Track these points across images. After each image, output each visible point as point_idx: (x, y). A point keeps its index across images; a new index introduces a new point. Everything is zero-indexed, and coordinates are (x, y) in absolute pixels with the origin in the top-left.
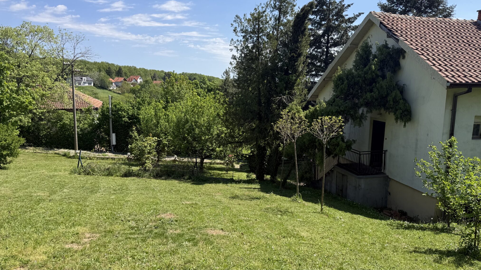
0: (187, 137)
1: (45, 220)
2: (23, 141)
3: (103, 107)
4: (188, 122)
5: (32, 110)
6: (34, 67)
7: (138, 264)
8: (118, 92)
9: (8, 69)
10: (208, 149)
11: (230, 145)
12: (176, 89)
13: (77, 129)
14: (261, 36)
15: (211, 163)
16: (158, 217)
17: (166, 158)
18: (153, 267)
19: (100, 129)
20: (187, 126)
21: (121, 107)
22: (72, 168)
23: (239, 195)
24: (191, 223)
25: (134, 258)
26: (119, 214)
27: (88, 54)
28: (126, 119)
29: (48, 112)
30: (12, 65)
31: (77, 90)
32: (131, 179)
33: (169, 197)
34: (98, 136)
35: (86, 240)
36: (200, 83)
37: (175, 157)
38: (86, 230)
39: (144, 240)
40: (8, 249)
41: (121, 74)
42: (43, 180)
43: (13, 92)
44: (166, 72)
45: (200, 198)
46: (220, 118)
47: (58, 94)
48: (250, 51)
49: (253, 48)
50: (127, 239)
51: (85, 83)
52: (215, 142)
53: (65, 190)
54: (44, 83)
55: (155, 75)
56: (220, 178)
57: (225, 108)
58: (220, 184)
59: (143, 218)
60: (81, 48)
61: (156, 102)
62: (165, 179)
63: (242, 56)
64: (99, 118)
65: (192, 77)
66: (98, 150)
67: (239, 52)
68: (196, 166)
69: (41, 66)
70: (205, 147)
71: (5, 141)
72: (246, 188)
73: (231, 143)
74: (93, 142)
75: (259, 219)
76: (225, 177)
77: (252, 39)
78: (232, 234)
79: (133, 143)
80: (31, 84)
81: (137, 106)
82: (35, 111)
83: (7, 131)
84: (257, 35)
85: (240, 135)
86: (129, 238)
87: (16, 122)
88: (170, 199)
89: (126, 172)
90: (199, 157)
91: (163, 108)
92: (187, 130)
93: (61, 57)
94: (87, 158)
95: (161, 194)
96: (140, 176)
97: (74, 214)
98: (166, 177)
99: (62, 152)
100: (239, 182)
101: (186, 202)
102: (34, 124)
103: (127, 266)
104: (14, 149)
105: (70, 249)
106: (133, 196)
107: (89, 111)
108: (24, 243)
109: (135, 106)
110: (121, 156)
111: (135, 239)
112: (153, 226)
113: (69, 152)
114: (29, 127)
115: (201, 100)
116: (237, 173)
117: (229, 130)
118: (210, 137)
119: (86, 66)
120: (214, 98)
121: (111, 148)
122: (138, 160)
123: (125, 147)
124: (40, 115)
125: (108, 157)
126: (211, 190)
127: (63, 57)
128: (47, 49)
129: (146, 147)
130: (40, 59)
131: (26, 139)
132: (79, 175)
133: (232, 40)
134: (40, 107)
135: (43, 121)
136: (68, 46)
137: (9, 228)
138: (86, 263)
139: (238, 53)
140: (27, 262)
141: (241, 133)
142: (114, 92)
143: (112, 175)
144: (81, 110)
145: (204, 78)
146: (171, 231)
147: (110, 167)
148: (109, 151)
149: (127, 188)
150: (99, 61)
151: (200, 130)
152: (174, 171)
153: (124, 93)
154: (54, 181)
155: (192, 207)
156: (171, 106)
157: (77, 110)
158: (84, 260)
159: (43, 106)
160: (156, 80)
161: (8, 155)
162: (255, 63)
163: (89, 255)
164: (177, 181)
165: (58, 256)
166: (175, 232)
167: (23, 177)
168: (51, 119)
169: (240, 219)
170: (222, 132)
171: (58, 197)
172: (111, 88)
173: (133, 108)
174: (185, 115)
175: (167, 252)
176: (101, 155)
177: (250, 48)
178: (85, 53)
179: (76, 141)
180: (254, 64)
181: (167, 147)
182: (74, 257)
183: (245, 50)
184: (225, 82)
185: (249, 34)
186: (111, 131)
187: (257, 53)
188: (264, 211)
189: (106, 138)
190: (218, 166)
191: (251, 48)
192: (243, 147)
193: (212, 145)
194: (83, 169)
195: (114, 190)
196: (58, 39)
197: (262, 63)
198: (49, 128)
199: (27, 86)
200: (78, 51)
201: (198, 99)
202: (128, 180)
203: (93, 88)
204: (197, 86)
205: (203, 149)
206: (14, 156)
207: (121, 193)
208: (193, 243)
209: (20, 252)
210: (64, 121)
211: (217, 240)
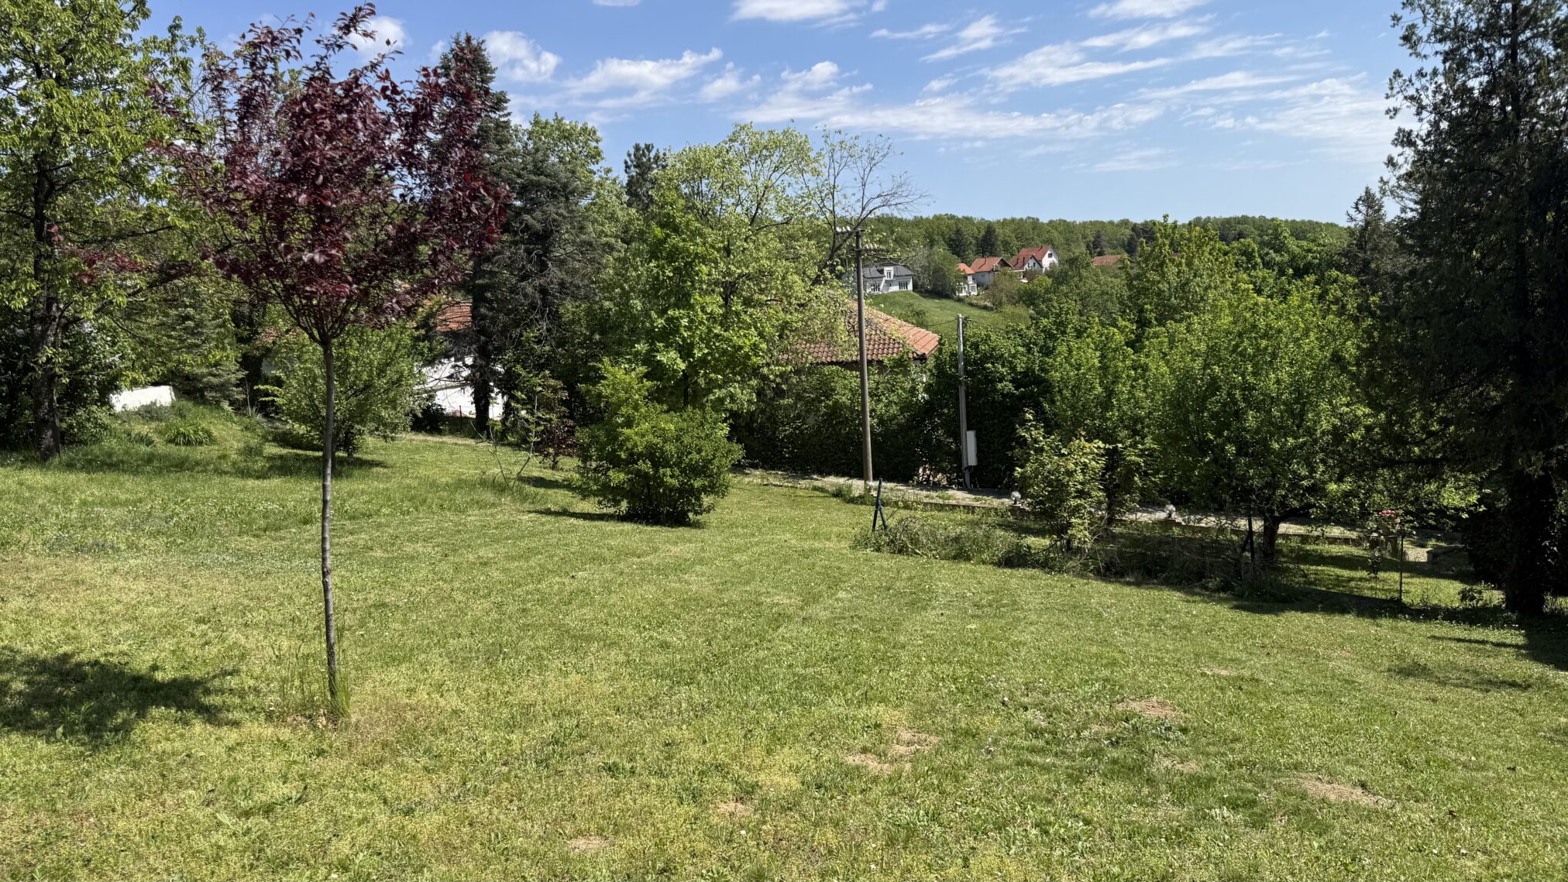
0: (1212, 441)
1: (794, 675)
2: (738, 451)
3: (940, 351)
4: (1218, 388)
5: (759, 367)
6: (764, 250)
7: (1058, 853)
8: (982, 303)
9: (704, 260)
10: (1295, 485)
11: (1386, 472)
12: (1171, 278)
13: (869, 419)
14: (1528, 39)
15: (1304, 539)
16: (1120, 707)
17: (1139, 514)
18: (1108, 872)
19: (931, 418)
20: (1213, 405)
21: (993, 349)
22: (857, 530)
23: (1430, 666)
24: (1238, 746)
25: (1047, 832)
26: (994, 682)
27: (901, 196)
28: (1007, 386)
29: (798, 372)
30: (713, 247)
31: (870, 305)
32: (1025, 574)
33: (1153, 645)
34: (927, 440)
35: (902, 749)
36: (1261, 248)
37: (1169, 511)
38: (899, 720)
39: (1075, 778)
40: (708, 745)
41: (992, 245)
42: (786, 562)
43: (715, 322)
44: (1135, 225)
45: (1266, 661)
46: (1344, 369)
47: (822, 320)
48: (1475, 104)
49: (1488, 91)
50: (1022, 765)
51: (889, 284)
52: (1323, 461)
53: (841, 595)
54: (785, 295)
55: (1098, 237)
56: (1343, 594)
57: (1368, 333)
58: (1347, 616)
59: (1068, 705)
60: (880, 181)
61: (1103, 324)
62: (1138, 584)
63: (1438, 127)
64: (931, 385)
65: (1230, 231)
66: (928, 480)
67: (1428, 116)
68: (1248, 547)
69: (779, 245)
70: (1286, 477)
71: (699, 451)
72: (1459, 640)
73: (1390, 464)
74: (914, 455)
75: (1526, 769)
76: (1368, 593)
77: (1485, 59)
78: (1404, 809)
79: (1028, 460)
80: (756, 296)
81: (1041, 343)
82: (765, 370)
83: (702, 424)
84: (1508, 40)
85: (1431, 434)
86: (1029, 763)
87: (721, 400)
88: (1159, 654)
89: (1009, 552)
90: (1260, 514)
91: (1127, 344)
92: (1214, 416)
93: (828, 214)
94: (896, 503)
95: (1124, 634)
96: (1052, 568)
97: (867, 666)
98: (1140, 578)
99: (832, 485)
100: (1427, 613)
101: (1217, 671)
102: (762, 405)
103: (1023, 853)
104: (719, 474)
105: (858, 768)
106: (1032, 628)
107: (901, 365)
108: (743, 733)
109: (1035, 344)
110: (995, 502)
111: (1046, 769)
112: (1104, 736)
113: (851, 486)
114: (752, 414)
115: (1267, 308)
116: (1416, 580)
117: (1382, 416)
118: (1305, 443)
119: (892, 232)
120: (1321, 297)
121: (963, 476)
122: (1048, 514)
123: (1005, 472)
124: (778, 380)
125: (954, 502)
126: (1311, 636)
127: (833, 212)
128: (794, 195)
129: (1070, 474)
130: (777, 225)
131: (745, 448)
132: (876, 554)
133: (1397, 74)
134: (778, 360)
135: (783, 398)
136: (848, 180)
137: (709, 686)
138: (904, 822)
139: (1421, 120)
140: (753, 787)
141: (1435, 427)
142: (971, 305)
143: (968, 559)
144: (880, 362)
145: (1276, 230)
146: (1167, 763)
147: (962, 533)
148: (959, 484)
149: (1014, 602)
150: (928, 213)
151: (1262, 415)
152: (1167, 559)
153: (1001, 304)
154: (814, 564)
155: (1240, 688)
156: (1156, 336)
157: (870, 362)
158: (896, 809)
159: (786, 356)
160: (1100, 254)
161: (704, 489)
162: (1501, 149)
163: (912, 798)
164: (1178, 594)
165: (828, 784)
166: (1179, 766)
167: (738, 550)
168: (805, 391)
169: (1440, 756)
170: (1354, 424)
171: (823, 613)
172: (963, 294)
173: (1029, 350)
174: (1206, 366)
175: (1154, 832)
176: (935, 497)
177: (1476, 93)
178: (893, 195)
179: (867, 455)
180: (1491, 152)
181: (1140, 474)
182: (872, 796)
183: (1455, 104)
184: (1362, 235)
185: (1471, 41)
186: (964, 425)
187: (1509, 108)
188: (1551, 739)
189: (948, 445)
190: (1336, 550)
191: (1482, 93)
192: (1446, 482)
193: (1312, 470)
194: (886, 535)
195: (977, 605)
196: (822, 162)
197: (1531, 146)
198: (798, 417)
199: (748, 302)
200: (872, 190)
201: (1256, 304)
202: (1015, 578)
203: (912, 297)
204: (1249, 261)
205: (1273, 486)
206: (717, 493)
207: (995, 616)
208: (1250, 816)
209: (734, 757)
210: (837, 397)
211: (1345, 821)
